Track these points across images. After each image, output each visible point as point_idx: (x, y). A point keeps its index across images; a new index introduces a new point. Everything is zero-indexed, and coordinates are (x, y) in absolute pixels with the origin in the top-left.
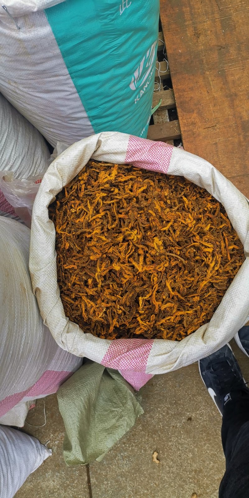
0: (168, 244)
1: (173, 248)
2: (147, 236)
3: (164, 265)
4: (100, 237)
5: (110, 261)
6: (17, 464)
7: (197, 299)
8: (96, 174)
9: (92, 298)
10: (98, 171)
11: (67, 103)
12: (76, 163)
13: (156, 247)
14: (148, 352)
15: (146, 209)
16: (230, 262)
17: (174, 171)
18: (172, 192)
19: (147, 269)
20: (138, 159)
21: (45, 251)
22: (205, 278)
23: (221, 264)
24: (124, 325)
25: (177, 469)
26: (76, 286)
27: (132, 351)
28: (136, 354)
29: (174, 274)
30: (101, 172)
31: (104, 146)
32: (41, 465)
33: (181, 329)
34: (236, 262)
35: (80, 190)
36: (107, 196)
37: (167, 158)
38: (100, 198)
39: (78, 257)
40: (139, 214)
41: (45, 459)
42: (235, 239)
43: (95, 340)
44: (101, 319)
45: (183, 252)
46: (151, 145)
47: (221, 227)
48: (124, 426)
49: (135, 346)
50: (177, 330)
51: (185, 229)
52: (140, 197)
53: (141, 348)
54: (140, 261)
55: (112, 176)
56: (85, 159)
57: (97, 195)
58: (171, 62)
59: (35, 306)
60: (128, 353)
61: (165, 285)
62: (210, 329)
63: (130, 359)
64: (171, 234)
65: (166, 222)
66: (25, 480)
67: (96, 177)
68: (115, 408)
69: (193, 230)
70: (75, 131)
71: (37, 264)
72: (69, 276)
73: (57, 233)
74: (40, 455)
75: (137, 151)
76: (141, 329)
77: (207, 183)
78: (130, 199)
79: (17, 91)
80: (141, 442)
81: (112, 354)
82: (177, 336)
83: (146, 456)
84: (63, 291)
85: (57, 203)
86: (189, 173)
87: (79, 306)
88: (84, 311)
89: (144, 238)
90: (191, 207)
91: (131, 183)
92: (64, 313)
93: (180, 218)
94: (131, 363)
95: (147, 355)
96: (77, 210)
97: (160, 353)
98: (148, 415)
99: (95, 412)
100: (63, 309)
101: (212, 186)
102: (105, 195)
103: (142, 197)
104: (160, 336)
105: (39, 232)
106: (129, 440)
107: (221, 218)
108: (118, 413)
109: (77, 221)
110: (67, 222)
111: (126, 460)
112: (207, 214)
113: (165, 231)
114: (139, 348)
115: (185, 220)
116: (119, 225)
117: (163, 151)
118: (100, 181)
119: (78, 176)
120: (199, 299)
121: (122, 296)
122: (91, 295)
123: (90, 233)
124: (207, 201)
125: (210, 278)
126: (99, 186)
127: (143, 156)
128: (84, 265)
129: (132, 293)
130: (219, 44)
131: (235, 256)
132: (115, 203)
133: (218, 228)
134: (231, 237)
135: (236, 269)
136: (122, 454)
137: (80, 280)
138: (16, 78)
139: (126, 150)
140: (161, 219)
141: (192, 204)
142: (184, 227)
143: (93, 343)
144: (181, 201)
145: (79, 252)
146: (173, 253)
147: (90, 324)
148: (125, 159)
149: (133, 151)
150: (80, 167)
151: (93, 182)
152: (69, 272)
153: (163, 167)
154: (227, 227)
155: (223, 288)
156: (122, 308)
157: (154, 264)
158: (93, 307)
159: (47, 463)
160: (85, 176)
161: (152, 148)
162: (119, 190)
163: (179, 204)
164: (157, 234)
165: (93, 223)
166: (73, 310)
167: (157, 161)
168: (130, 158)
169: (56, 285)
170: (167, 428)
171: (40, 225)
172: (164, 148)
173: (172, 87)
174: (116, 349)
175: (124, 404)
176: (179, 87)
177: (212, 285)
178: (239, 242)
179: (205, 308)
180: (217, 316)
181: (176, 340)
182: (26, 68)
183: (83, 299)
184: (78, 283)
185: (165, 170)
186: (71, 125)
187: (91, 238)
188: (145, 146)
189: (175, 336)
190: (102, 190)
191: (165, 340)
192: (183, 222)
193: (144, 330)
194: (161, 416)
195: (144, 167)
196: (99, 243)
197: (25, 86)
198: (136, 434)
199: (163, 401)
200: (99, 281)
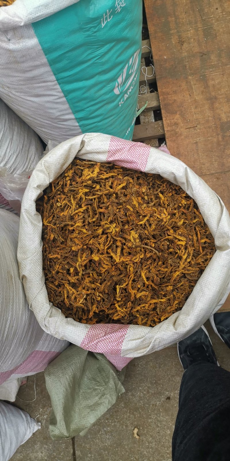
0: (144, 237)
1: (148, 241)
2: (125, 230)
3: (139, 256)
4: (81, 229)
5: (90, 252)
6: (8, 436)
7: (170, 288)
8: (80, 171)
9: (74, 285)
10: (82, 168)
11: (56, 106)
12: (62, 161)
13: (132, 240)
14: (123, 337)
15: (124, 204)
16: (202, 254)
17: (151, 170)
18: (150, 189)
19: (124, 260)
20: (118, 158)
21: (32, 241)
22: (177, 269)
23: (193, 256)
24: (104, 311)
25: (155, 445)
26: (59, 274)
27: (109, 336)
28: (112, 338)
29: (149, 265)
30: (85, 169)
31: (87, 146)
32: (31, 437)
33: (154, 316)
34: (207, 255)
35: (66, 186)
36: (89, 192)
37: (145, 158)
38: (83, 194)
39: (61, 248)
40: (118, 208)
41: (34, 432)
42: (207, 233)
43: (75, 324)
44: (82, 305)
45: (158, 245)
46: (131, 146)
47: (195, 221)
48: (106, 404)
49: (112, 331)
50: (151, 316)
51: (160, 223)
52: (119, 193)
53: (117, 333)
54: (118, 252)
55: (94, 174)
56: (70, 157)
57: (80, 191)
58: (156, 67)
59: (21, 292)
60: (105, 337)
61: (140, 275)
62: (181, 317)
63: (107, 343)
64: (147, 228)
65: (143, 217)
66: (15, 451)
67: (80, 174)
68: (98, 386)
69: (167, 224)
70: (64, 131)
71: (24, 253)
72: (54, 265)
73: (43, 225)
74: (30, 428)
75: (117, 151)
76: (119, 315)
77: (181, 181)
78: (110, 195)
79: (11, 95)
80: (123, 419)
81: (90, 338)
82: (152, 323)
83: (127, 431)
84: (48, 279)
85: (44, 197)
86: (164, 171)
87: (62, 292)
88: (66, 298)
89: (122, 231)
90: (166, 203)
91: (111, 180)
92: (48, 299)
93: (156, 213)
94: (107, 346)
95: (122, 339)
96: (63, 203)
97: (134, 338)
98: (130, 394)
99: (79, 390)
100: (47, 295)
101: (186, 184)
102: (87, 190)
103: (121, 193)
104: (136, 322)
105: (27, 223)
106: (112, 416)
107: (195, 213)
108: (101, 391)
109: (62, 214)
110: (53, 215)
111: (109, 435)
112: (182, 209)
113: (141, 225)
114: (115, 333)
115: (160, 215)
116: (99, 219)
117: (142, 151)
118: (83, 178)
119: (64, 173)
120: (172, 288)
121: (101, 284)
122: (73, 282)
123: (72, 226)
124: (181, 197)
125: (183, 269)
126: (82, 182)
127: (123, 155)
128: (67, 255)
129: (110, 282)
130: (201, 51)
131: (207, 249)
132: (96, 198)
133: (192, 223)
134: (204, 231)
135: (207, 261)
136: (105, 429)
137: (63, 269)
138: (9, 84)
139: (107, 149)
140: (138, 214)
141: (167, 200)
142: (159, 221)
143: (73, 327)
144: (157, 197)
145: (62, 243)
146: (148, 246)
147: (72, 309)
148: (107, 158)
149: (114, 151)
150: (66, 165)
151: (77, 179)
152: (54, 261)
153: (141, 166)
154: (200, 222)
155: (194, 278)
156: (101, 295)
157: (131, 255)
158: (74, 293)
159: (36, 435)
160: (70, 173)
161: (131, 148)
162: (101, 186)
163: (156, 200)
164: (134, 228)
165: (76, 217)
166: (57, 296)
167: (135, 160)
168: (111, 157)
169: (42, 273)
170: (147, 405)
171: (28, 217)
172: (142, 148)
173: (157, 90)
174: (94, 333)
175: (106, 383)
176: (164, 90)
177: (184, 276)
178: (210, 236)
179: (178, 297)
180: (188, 304)
181: (151, 326)
182: (17, 75)
183: (66, 286)
184: (61, 271)
185: (143, 169)
186: (60, 126)
187: (74, 230)
188: (125, 147)
189: (149, 322)
190: (85, 186)
191: (139, 326)
192: (159, 217)
193: (121, 315)
194: (142, 395)
195: (124, 166)
196: (80, 235)
197: (17, 90)
198: (118, 411)
199: (144, 380)
200: (80, 270)
